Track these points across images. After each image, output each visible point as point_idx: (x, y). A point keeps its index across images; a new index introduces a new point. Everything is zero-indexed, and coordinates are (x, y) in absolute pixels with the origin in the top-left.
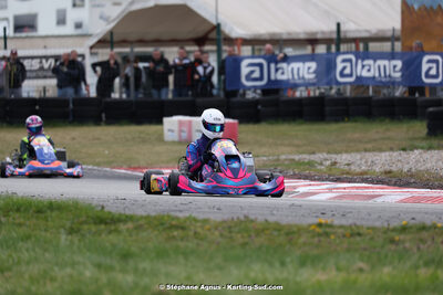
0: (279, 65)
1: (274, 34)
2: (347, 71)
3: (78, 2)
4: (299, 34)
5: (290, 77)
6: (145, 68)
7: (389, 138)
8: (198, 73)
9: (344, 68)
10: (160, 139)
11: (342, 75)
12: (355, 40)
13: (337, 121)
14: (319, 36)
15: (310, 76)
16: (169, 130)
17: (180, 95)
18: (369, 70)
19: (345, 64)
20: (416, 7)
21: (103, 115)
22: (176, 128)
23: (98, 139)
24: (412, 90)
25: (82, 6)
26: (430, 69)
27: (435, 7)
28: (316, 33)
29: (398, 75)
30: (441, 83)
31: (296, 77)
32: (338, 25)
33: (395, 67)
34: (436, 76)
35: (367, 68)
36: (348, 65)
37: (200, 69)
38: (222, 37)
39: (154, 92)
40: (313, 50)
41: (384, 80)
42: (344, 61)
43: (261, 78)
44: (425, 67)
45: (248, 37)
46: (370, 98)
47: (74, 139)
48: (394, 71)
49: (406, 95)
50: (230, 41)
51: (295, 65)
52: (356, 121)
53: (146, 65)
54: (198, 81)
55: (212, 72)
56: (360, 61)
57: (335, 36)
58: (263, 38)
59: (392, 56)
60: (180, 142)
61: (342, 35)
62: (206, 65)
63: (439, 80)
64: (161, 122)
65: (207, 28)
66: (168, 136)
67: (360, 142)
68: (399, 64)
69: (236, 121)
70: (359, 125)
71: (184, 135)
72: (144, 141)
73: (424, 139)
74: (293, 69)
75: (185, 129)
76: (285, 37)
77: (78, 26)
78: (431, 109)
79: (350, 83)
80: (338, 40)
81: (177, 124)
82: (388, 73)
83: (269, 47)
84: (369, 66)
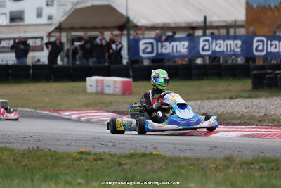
1: (165, 24)
2: (207, 47)
3: (50, 3)
4: (181, 23)
6: (79, 45)
7: (228, 91)
9: (204, 46)
10: (84, 91)
11: (203, 50)
12: (218, 28)
13: (199, 79)
14: (194, 25)
16: (91, 86)
18: (220, 47)
19: (205, 43)
20: (255, 6)
21: (52, 76)
22: (94, 84)
23: (46, 91)
24: (248, 60)
25: (52, 5)
26: (258, 46)
27: (267, 6)
28: (192, 23)
29: (239, 49)
32: (205, 18)
33: (237, 44)
35: (219, 45)
36: (207, 43)
37: (114, 46)
38: (131, 25)
39: (85, 61)
41: (229, 53)
42: (204, 41)
44: (255, 45)
45: (148, 25)
46: (221, 65)
47: (30, 91)
48: (237, 47)
50: (136, 27)
52: (211, 79)
53: (79, 43)
54: (112, 54)
55: (121, 48)
56: (214, 41)
57: (203, 25)
58: (158, 26)
59: (235, 38)
60: (97, 93)
61: (208, 24)
62: (117, 43)
63: (264, 53)
64: (85, 81)
65: (125, 20)
66: (90, 89)
67: (210, 93)
68: (239, 42)
69: (131, 80)
70: (213, 82)
71: (99, 89)
72: (74, 93)
73: (250, 91)
75: (100, 85)
76: (172, 25)
77: (50, 18)
78: (254, 72)
80: (205, 27)
81: (95, 82)
82: (232, 49)
83: (158, 31)
84: (220, 44)
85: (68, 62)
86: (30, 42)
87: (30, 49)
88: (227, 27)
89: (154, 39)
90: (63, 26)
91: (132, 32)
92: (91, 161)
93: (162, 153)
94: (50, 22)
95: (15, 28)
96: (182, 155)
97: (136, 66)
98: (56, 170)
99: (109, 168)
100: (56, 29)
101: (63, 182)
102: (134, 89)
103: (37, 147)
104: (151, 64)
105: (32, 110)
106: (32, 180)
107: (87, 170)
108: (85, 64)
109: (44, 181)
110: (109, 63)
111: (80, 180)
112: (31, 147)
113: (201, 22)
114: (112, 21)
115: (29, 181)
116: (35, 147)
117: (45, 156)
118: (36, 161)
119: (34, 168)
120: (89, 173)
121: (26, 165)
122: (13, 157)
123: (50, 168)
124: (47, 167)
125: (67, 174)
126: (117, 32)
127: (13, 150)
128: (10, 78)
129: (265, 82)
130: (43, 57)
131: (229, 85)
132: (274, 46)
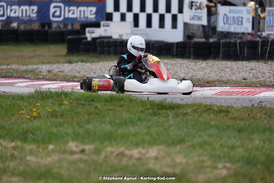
18: (15, 12)
24: (43, 25)
26: (55, 12)
29: (35, 15)
30: (62, 21)
33: (33, 10)
34: (60, 16)
35: (14, 11)
41: (25, 19)
44: (52, 11)
48: (32, 13)
49: (40, 28)
52: (8, 45)
56: (9, 7)
59: (30, 3)
63: (61, 19)
68: (35, 8)
73: (65, 56)
78: (69, 37)
82: (28, 14)
84: (16, 10)
129: (82, 46)
131: (34, 51)
132: (71, 12)
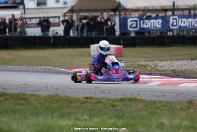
0: (145, 21)
1: (146, 7)
2: (175, 24)
4: (157, 7)
5: (150, 26)
7: (190, 54)
8: (108, 25)
9: (173, 22)
10: (89, 54)
11: (173, 25)
12: (183, 10)
13: (170, 46)
14: (166, 8)
15: (159, 26)
16: (94, 51)
17: (100, 35)
18: (184, 23)
19: (173, 21)
21: (66, 44)
22: (96, 50)
23: (62, 55)
31: (152, 26)
32: (174, 3)
33: (196, 22)
36: (175, 21)
37: (109, 23)
38: (122, 8)
39: (89, 33)
40: (166, 14)
41: (191, 28)
42: (173, 19)
43: (136, 27)
45: (134, 8)
46: (185, 36)
47: (51, 54)
48: (196, 24)
50: (125, 10)
51: (152, 21)
52: (178, 46)
54: (109, 28)
55: (115, 24)
56: (180, 19)
57: (172, 8)
58: (141, 9)
59: (195, 17)
61: (176, 7)
62: (112, 21)
64: (90, 47)
65: (117, 4)
66: (93, 53)
67: (177, 56)
69: (121, 46)
70: (179, 48)
72: (81, 55)
74: (151, 23)
76: (151, 8)
77: (65, 3)
79: (176, 29)
80: (174, 9)
81: (96, 48)
82: (193, 24)
83: (141, 12)
84: (184, 21)
85: (77, 34)
86: (51, 20)
87: (51, 25)
88: (189, 9)
89: (138, 18)
90: (74, 9)
91: (122, 13)
92: (93, 104)
93: (143, 98)
94: (65, 6)
95: (41, 10)
96: (157, 99)
97: (125, 36)
98: (69, 110)
99: (106, 108)
100: (69, 10)
101: (74, 118)
102: (124, 53)
103: (56, 94)
104: (136, 36)
105: (53, 68)
106: (52, 117)
107: (91, 110)
108: (90, 35)
109: (60, 117)
110: (106, 35)
111: (85, 117)
112: (51, 93)
113: (171, 6)
114: (109, 5)
115: (50, 117)
116: (54, 93)
117: (61, 100)
118: (55, 103)
119: (54, 109)
120: (92, 112)
121: (48, 107)
122: (38, 101)
123: (64, 108)
124: (63, 108)
125: (76, 113)
126: (112, 13)
127: (39, 96)
128: (37, 45)
130: (60, 30)
131: (191, 50)
